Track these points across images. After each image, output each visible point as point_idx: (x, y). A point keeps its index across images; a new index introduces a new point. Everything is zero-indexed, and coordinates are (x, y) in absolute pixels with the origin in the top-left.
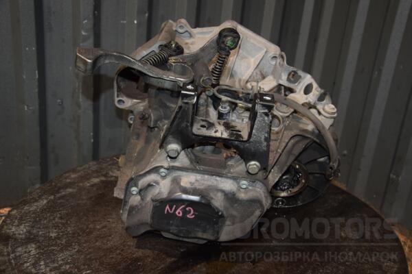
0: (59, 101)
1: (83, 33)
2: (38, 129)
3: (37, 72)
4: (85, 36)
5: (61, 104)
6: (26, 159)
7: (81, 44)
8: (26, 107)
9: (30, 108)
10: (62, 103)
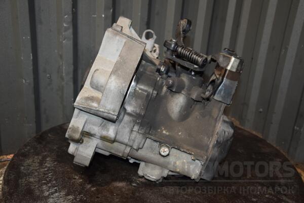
0: (48, 75)
1: (65, 25)
2: (33, 96)
3: (31, 54)
4: (66, 27)
5: (50, 78)
6: (25, 119)
7: (64, 33)
8: (24, 80)
9: (27, 81)
10: (50, 76)
